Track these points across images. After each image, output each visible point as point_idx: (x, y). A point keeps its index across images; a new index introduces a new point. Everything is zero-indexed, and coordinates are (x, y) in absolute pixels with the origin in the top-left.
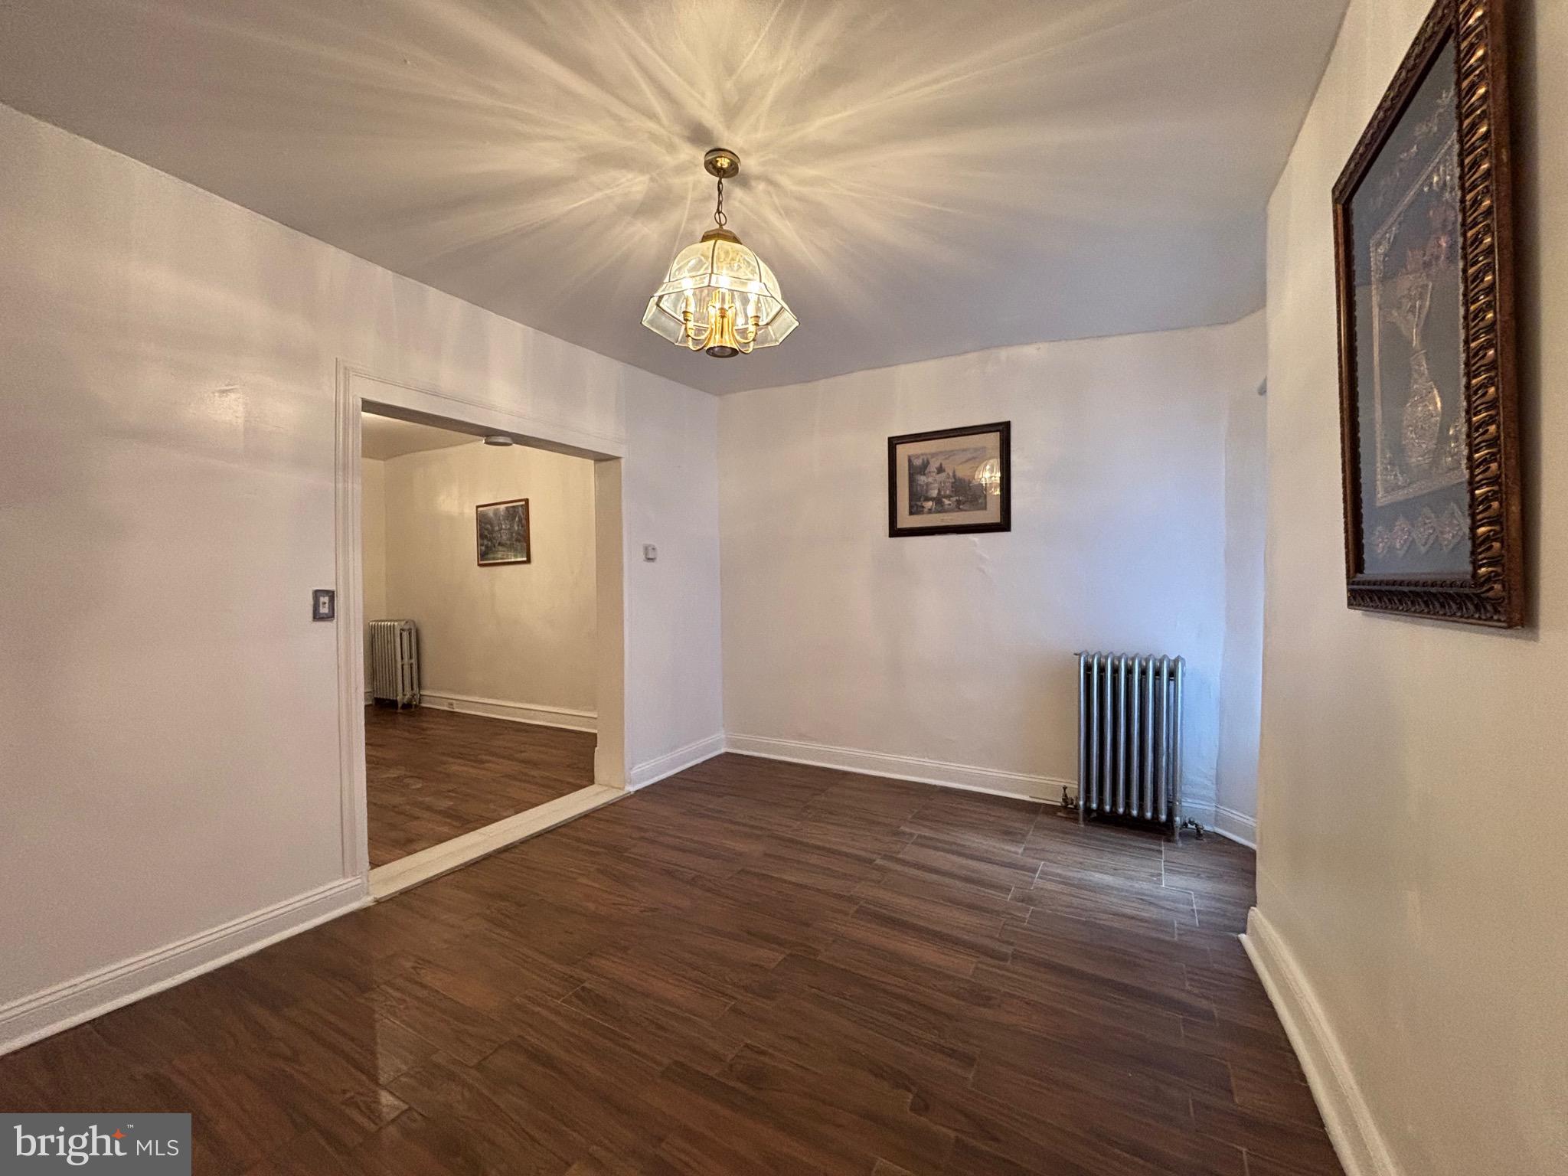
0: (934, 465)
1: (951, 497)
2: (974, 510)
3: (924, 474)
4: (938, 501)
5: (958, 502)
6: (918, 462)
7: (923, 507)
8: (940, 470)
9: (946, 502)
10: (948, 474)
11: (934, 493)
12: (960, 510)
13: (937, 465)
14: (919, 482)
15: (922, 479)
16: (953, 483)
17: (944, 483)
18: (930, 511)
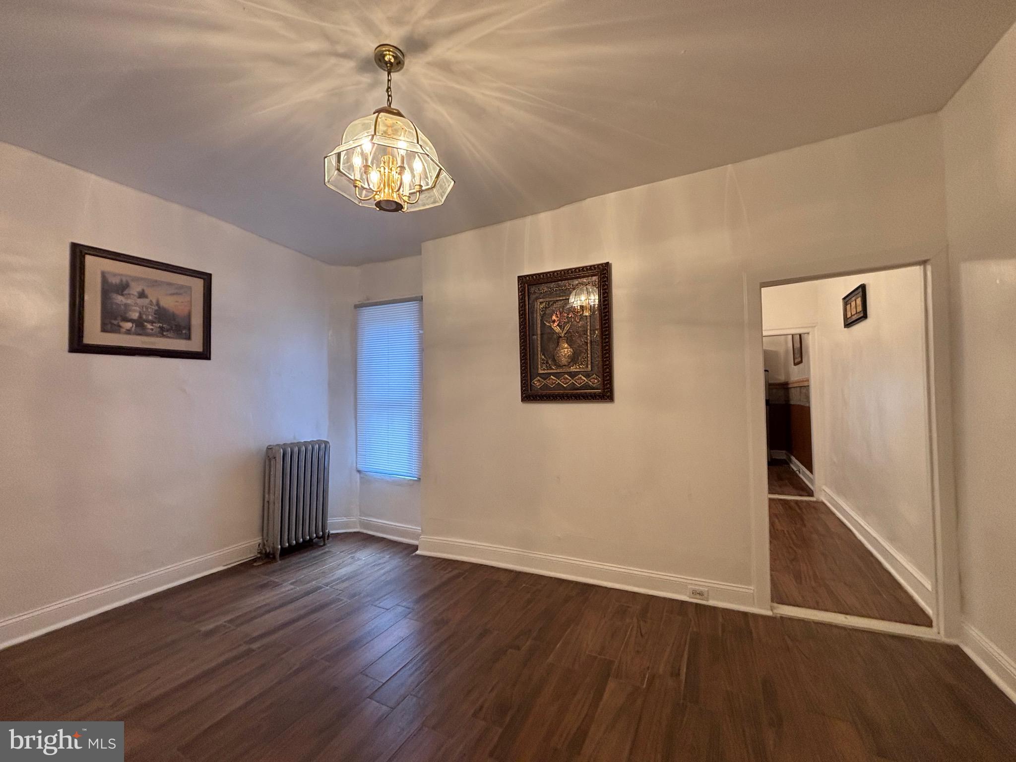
0: (135, 289)
1: (155, 323)
2: (176, 338)
3: (122, 295)
4: (140, 324)
5: (161, 328)
6: (114, 280)
7: (120, 326)
8: (142, 295)
9: (149, 326)
10: (151, 301)
11: (135, 316)
12: (163, 336)
13: (139, 289)
14: (115, 301)
15: (119, 299)
16: (156, 311)
17: (147, 308)
18: (128, 332)
